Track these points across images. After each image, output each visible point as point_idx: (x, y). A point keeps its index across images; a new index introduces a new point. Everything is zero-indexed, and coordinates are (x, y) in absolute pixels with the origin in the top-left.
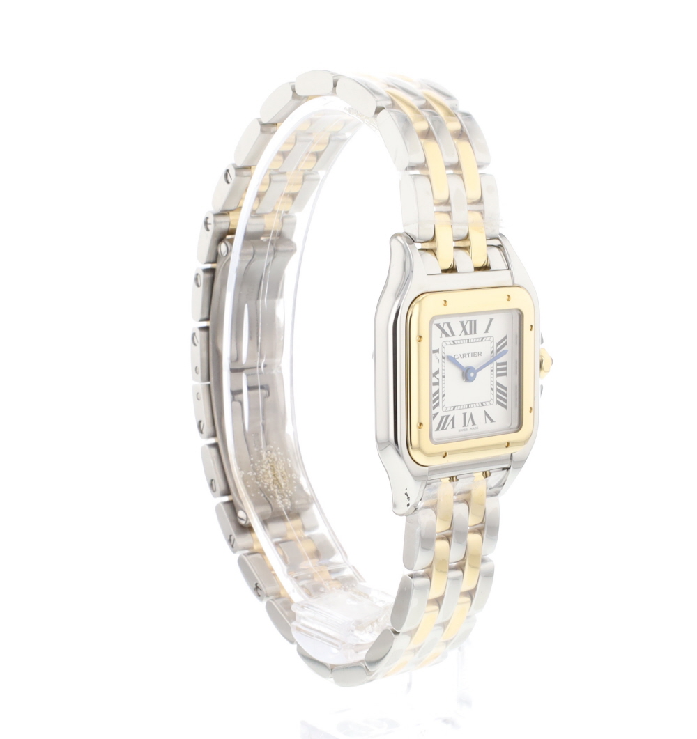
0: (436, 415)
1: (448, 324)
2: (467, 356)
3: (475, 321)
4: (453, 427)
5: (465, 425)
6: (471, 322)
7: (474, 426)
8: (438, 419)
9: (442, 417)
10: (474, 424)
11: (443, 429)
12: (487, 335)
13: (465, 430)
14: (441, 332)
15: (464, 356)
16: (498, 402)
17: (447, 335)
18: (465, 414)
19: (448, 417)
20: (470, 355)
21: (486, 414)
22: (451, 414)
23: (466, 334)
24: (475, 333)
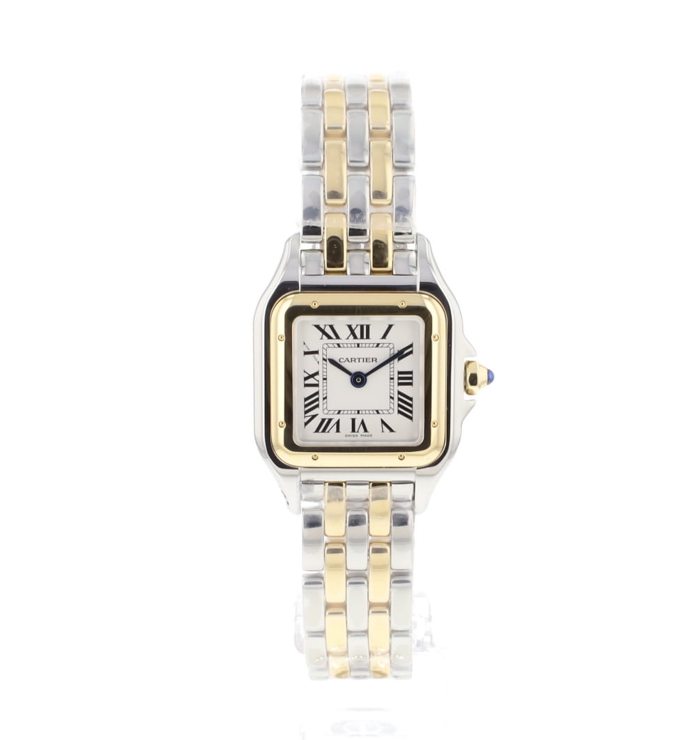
0: (313, 417)
1: (331, 327)
2: (357, 360)
3: (368, 327)
4: (338, 430)
5: (353, 430)
6: (362, 327)
7: (367, 434)
8: (316, 422)
9: (323, 420)
10: (366, 430)
11: (324, 431)
12: (384, 341)
13: (354, 436)
14: (321, 334)
15: (353, 360)
16: (399, 412)
17: (329, 337)
18: (353, 420)
19: (330, 420)
20: (361, 360)
21: (383, 422)
22: (336, 418)
23: (355, 337)
24: (368, 337)
